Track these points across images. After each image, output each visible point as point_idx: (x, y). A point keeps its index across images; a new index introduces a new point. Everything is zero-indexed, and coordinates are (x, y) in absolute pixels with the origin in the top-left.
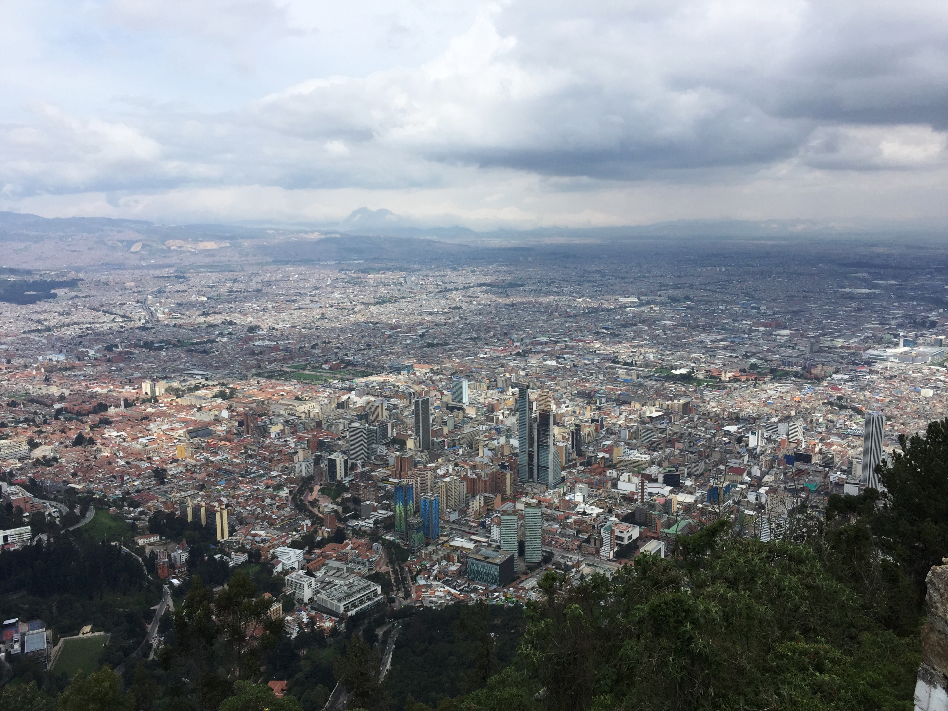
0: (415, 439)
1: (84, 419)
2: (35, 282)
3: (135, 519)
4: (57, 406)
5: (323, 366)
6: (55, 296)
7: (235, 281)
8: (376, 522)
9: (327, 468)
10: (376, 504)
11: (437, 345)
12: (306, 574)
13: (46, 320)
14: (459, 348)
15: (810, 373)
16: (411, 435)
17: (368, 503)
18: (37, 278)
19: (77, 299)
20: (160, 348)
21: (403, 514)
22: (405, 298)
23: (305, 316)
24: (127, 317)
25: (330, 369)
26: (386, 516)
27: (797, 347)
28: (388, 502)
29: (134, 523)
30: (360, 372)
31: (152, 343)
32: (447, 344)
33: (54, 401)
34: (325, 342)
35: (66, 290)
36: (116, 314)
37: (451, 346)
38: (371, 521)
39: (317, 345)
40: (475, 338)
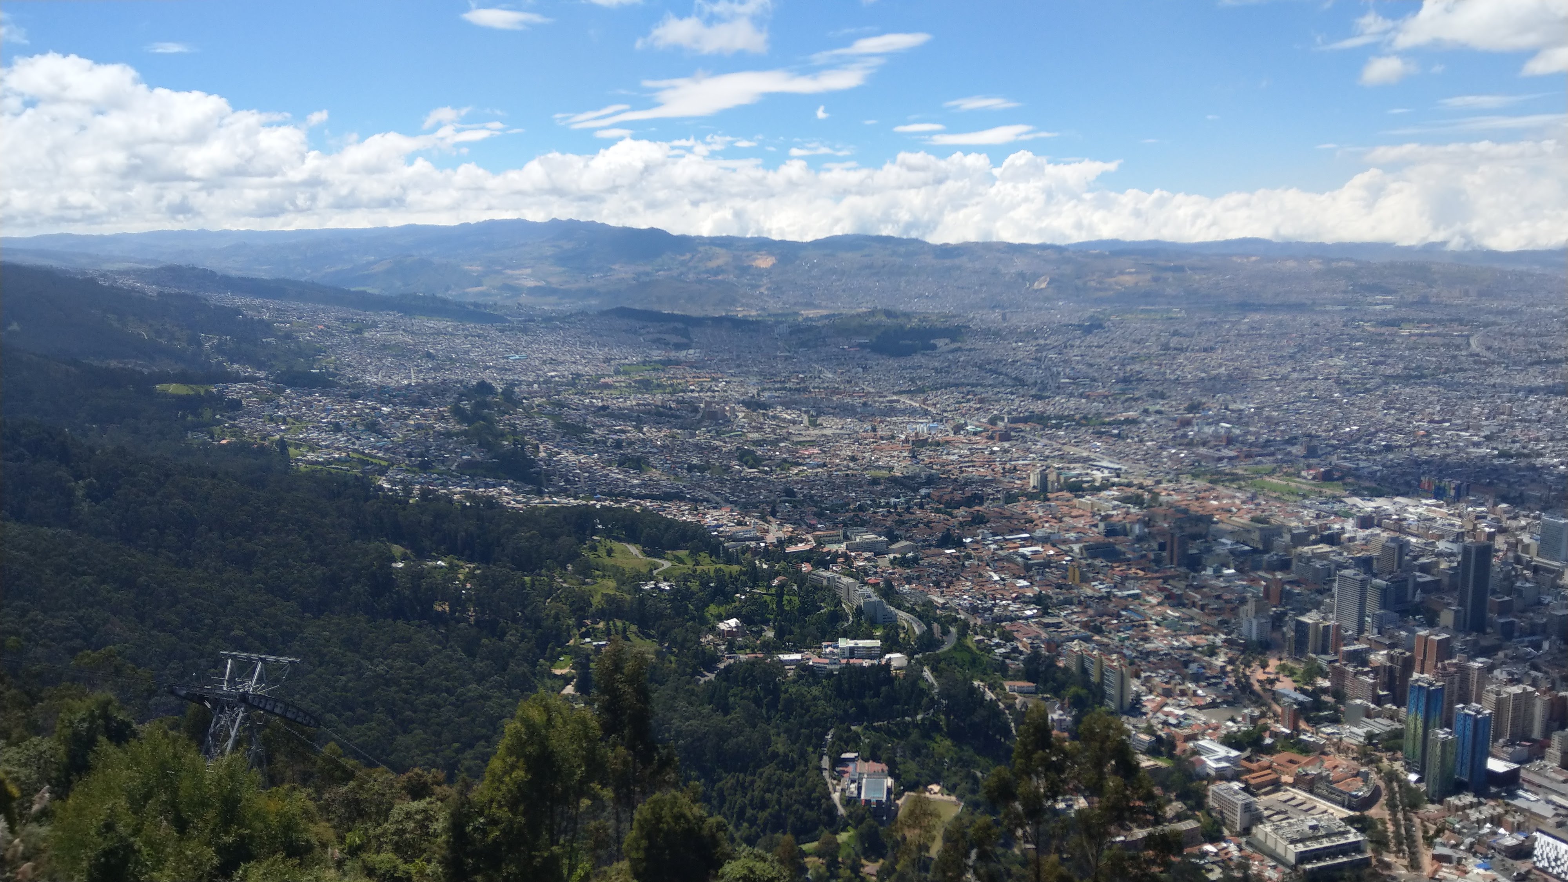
0: (1456, 612)
1: (955, 512)
2: (912, 329)
3: (1006, 656)
4: (923, 491)
5: (1304, 473)
6: (934, 347)
8: (1370, 736)
9: (1293, 634)
10: (1372, 706)
12: (1243, 789)
13: (920, 378)
16: (1449, 604)
17: (1358, 701)
18: (915, 322)
19: (959, 353)
20: (1058, 427)
21: (1420, 731)
22: (1465, 371)
25: (1314, 478)
26: (1388, 729)
28: (1394, 708)
29: (1003, 662)
30: (1366, 489)
31: (1049, 418)
32: (1540, 455)
33: (922, 485)
34: (1310, 435)
35: (947, 341)
36: (1006, 374)
37: (1546, 461)
38: (1361, 731)
39: (1295, 438)
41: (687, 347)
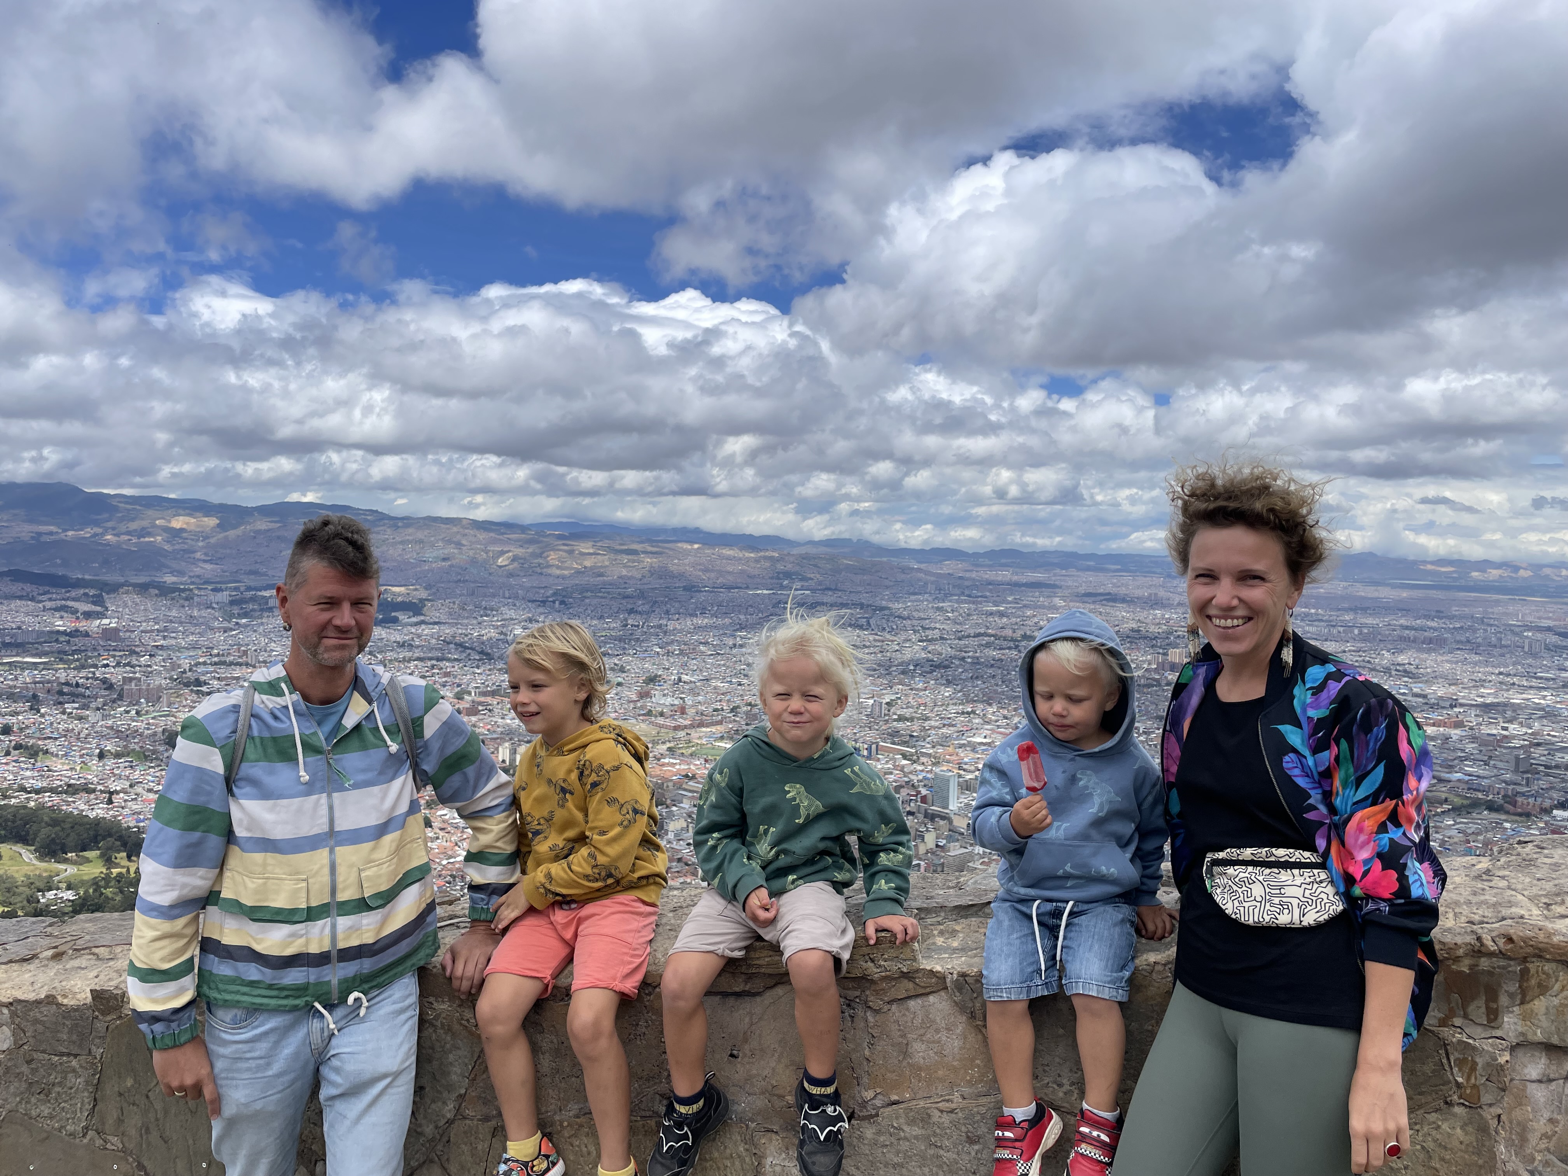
7: (631, 611)
11: (911, 719)
14: (944, 725)
15: (1514, 804)
19: (423, 626)
23: (724, 665)
24: (488, 654)
27: (1492, 762)
32: (927, 719)
34: (750, 704)
36: (471, 649)
37: (933, 723)
39: (738, 707)
40: (968, 713)
41: (100, 615)
